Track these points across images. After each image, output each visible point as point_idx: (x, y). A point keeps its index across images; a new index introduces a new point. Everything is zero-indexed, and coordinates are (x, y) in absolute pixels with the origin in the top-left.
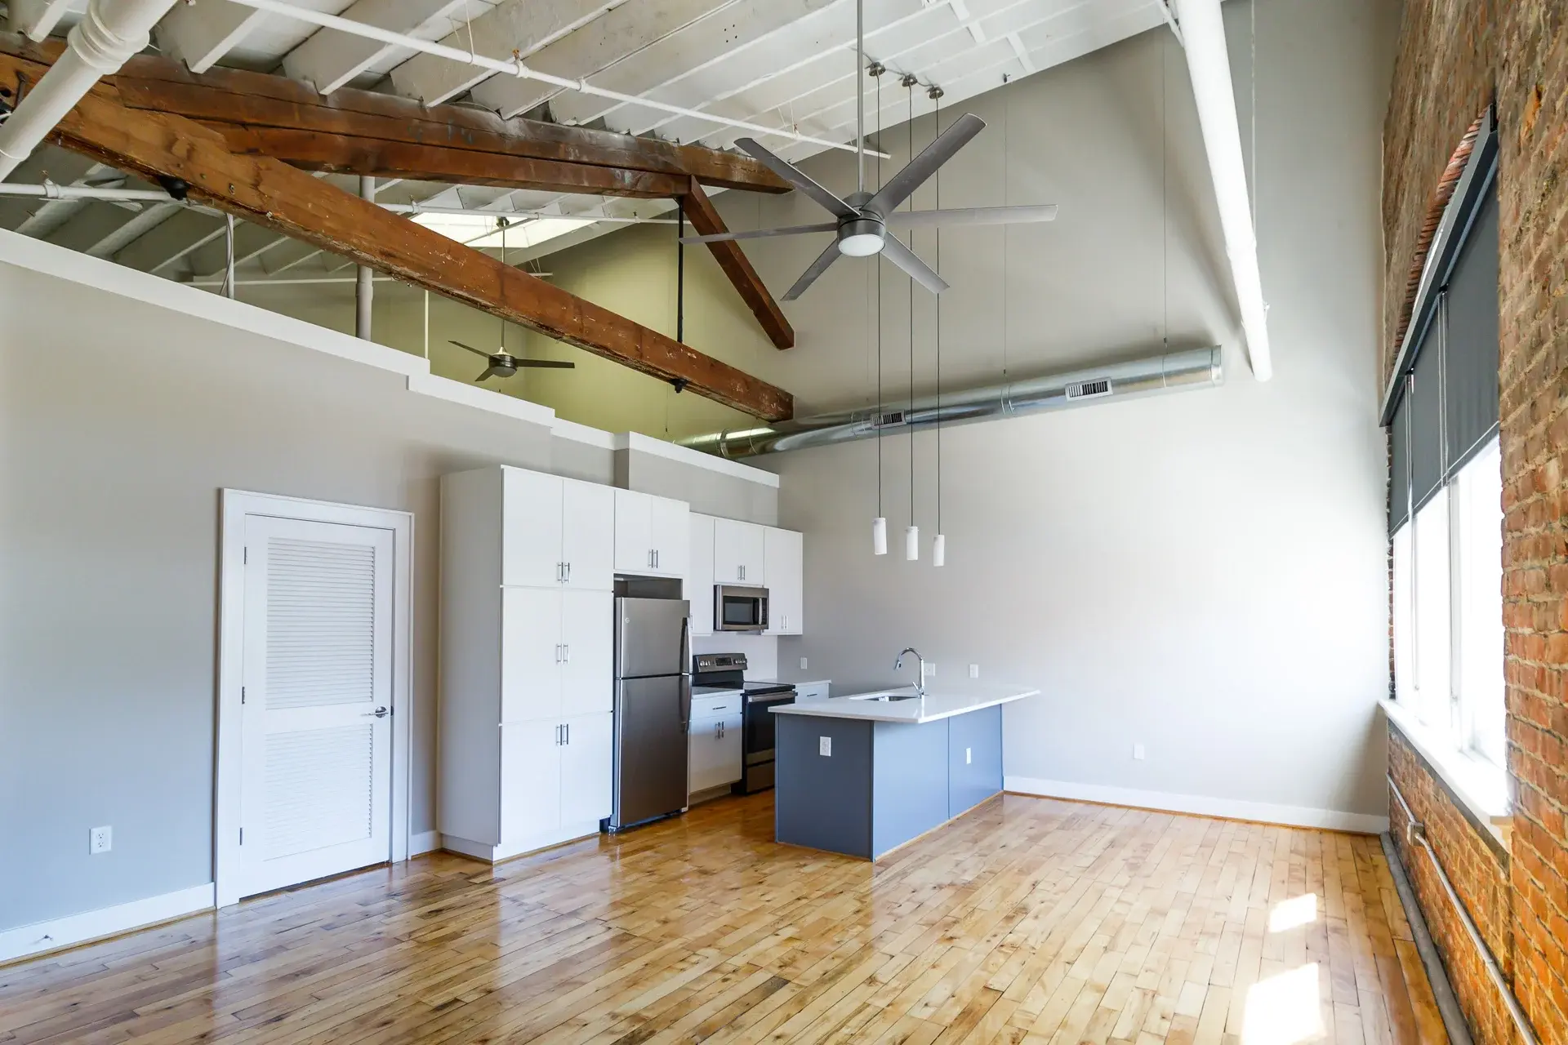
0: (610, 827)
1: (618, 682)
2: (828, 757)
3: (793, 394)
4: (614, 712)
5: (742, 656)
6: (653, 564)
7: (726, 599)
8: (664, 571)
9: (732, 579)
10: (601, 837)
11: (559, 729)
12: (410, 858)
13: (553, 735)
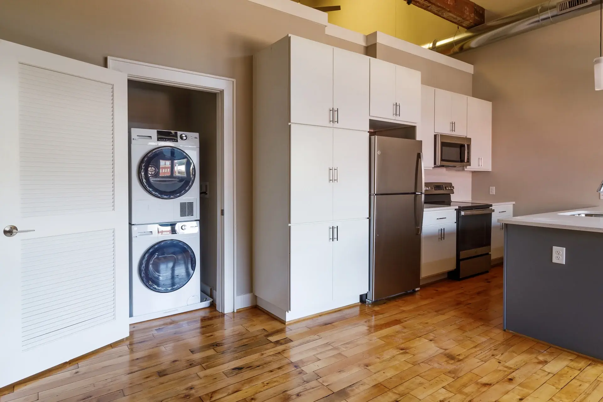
0: (367, 300)
1: (372, 197)
2: (563, 264)
3: (484, 8)
4: (369, 218)
5: (450, 185)
6: (397, 113)
7: (443, 144)
8: (404, 119)
9: (446, 130)
10: (361, 306)
11: (332, 229)
12: (235, 311)
13: (327, 234)
